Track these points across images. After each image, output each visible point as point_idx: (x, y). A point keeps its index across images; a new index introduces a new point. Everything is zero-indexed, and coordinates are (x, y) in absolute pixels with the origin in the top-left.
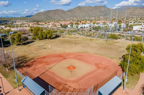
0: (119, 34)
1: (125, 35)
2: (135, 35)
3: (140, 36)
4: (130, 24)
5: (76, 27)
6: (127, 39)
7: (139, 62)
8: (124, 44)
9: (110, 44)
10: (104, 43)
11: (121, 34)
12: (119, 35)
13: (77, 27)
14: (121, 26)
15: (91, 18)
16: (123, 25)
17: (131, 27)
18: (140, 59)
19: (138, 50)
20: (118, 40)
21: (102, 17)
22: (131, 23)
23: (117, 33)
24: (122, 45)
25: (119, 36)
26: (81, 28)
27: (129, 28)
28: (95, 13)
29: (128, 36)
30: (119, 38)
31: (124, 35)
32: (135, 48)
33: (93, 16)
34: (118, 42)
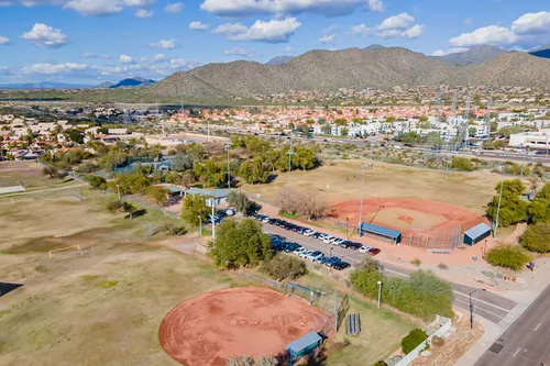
0: (474, 157)
1: (489, 159)
2: (514, 161)
3: (527, 163)
4: (501, 125)
5: (339, 134)
6: (495, 171)
7: (515, 206)
8: (487, 182)
9: (457, 182)
10: (441, 180)
11: (480, 158)
12: (474, 160)
13: (345, 133)
14: (474, 130)
15: (361, 93)
16: (481, 128)
17: (505, 134)
18: (517, 203)
19: (514, 189)
20: (474, 174)
21: (398, 88)
22: (505, 119)
23: (467, 155)
24: (484, 185)
25: (474, 163)
26: (357, 136)
27: (499, 139)
28: (373, 73)
29: (497, 162)
30: (476, 169)
31: (486, 159)
32: (508, 186)
33: (368, 85)
34: (474, 178)
